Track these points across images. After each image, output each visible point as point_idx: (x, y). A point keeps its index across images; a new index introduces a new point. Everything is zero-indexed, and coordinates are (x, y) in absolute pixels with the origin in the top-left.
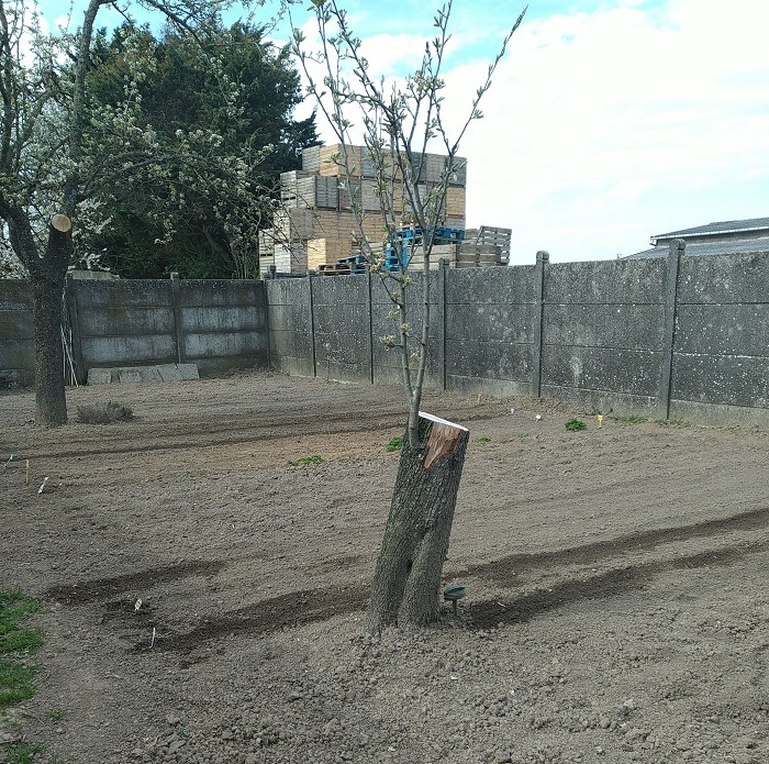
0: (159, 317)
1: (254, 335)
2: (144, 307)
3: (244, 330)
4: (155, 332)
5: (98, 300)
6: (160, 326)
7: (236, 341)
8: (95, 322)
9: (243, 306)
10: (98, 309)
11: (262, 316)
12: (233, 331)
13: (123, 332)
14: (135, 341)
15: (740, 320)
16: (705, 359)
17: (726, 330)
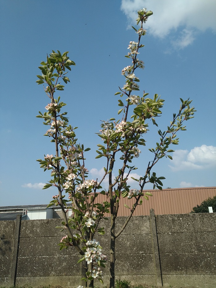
15: (44, 243)
16: (31, 259)
17: (38, 247)
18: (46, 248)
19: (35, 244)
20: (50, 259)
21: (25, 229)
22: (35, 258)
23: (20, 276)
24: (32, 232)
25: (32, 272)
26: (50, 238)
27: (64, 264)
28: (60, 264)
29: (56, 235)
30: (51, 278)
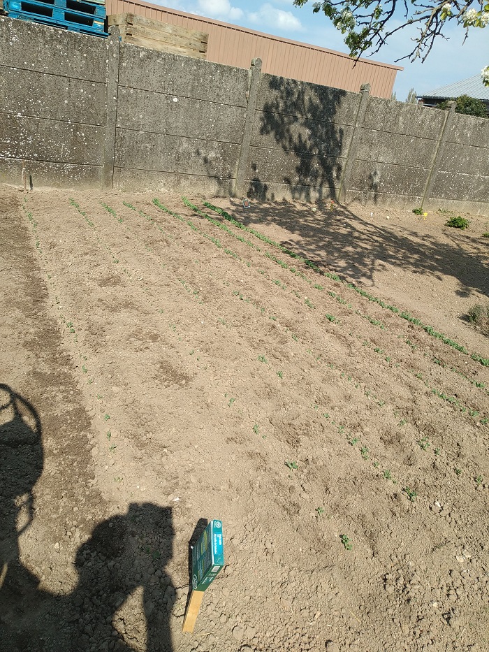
15: (469, 155)
16: (449, 175)
17: (462, 158)
18: (470, 163)
19: (459, 155)
20: (469, 178)
21: (455, 130)
22: (455, 175)
23: (433, 197)
24: (461, 135)
25: (446, 193)
26: (478, 148)
27: (482, 187)
28: (478, 187)
29: (485, 146)
30: (465, 203)
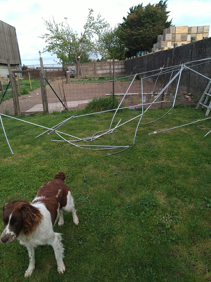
0: (108, 67)
1: (123, 69)
2: (106, 66)
3: (121, 69)
4: (107, 69)
5: (99, 65)
6: (108, 68)
7: (120, 71)
8: (98, 68)
9: (121, 65)
10: (99, 66)
11: (125, 66)
12: (120, 69)
13: (102, 70)
14: (104, 71)
